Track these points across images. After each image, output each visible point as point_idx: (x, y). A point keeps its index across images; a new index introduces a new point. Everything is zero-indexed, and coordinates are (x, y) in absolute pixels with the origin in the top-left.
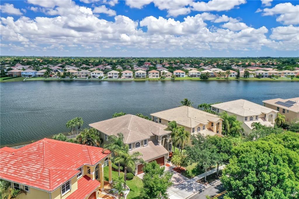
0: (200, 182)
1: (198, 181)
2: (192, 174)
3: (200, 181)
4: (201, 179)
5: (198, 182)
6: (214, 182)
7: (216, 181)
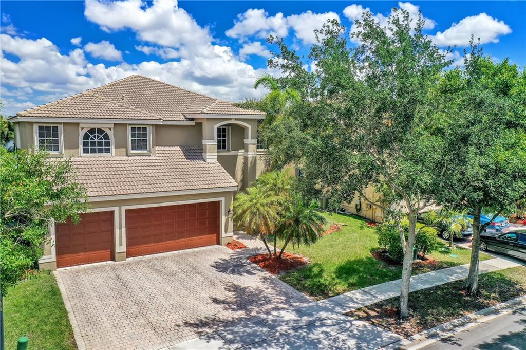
0: (368, 318)
1: (359, 309)
2: (337, 280)
3: (373, 313)
4: (379, 305)
5: (360, 318)
6: (456, 321)
7: (470, 321)
